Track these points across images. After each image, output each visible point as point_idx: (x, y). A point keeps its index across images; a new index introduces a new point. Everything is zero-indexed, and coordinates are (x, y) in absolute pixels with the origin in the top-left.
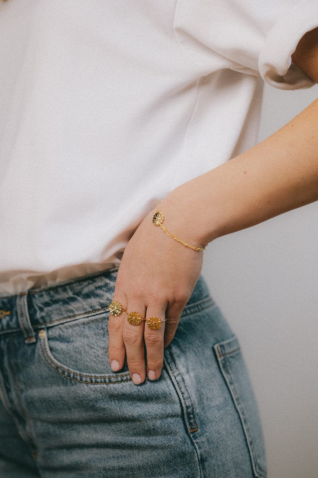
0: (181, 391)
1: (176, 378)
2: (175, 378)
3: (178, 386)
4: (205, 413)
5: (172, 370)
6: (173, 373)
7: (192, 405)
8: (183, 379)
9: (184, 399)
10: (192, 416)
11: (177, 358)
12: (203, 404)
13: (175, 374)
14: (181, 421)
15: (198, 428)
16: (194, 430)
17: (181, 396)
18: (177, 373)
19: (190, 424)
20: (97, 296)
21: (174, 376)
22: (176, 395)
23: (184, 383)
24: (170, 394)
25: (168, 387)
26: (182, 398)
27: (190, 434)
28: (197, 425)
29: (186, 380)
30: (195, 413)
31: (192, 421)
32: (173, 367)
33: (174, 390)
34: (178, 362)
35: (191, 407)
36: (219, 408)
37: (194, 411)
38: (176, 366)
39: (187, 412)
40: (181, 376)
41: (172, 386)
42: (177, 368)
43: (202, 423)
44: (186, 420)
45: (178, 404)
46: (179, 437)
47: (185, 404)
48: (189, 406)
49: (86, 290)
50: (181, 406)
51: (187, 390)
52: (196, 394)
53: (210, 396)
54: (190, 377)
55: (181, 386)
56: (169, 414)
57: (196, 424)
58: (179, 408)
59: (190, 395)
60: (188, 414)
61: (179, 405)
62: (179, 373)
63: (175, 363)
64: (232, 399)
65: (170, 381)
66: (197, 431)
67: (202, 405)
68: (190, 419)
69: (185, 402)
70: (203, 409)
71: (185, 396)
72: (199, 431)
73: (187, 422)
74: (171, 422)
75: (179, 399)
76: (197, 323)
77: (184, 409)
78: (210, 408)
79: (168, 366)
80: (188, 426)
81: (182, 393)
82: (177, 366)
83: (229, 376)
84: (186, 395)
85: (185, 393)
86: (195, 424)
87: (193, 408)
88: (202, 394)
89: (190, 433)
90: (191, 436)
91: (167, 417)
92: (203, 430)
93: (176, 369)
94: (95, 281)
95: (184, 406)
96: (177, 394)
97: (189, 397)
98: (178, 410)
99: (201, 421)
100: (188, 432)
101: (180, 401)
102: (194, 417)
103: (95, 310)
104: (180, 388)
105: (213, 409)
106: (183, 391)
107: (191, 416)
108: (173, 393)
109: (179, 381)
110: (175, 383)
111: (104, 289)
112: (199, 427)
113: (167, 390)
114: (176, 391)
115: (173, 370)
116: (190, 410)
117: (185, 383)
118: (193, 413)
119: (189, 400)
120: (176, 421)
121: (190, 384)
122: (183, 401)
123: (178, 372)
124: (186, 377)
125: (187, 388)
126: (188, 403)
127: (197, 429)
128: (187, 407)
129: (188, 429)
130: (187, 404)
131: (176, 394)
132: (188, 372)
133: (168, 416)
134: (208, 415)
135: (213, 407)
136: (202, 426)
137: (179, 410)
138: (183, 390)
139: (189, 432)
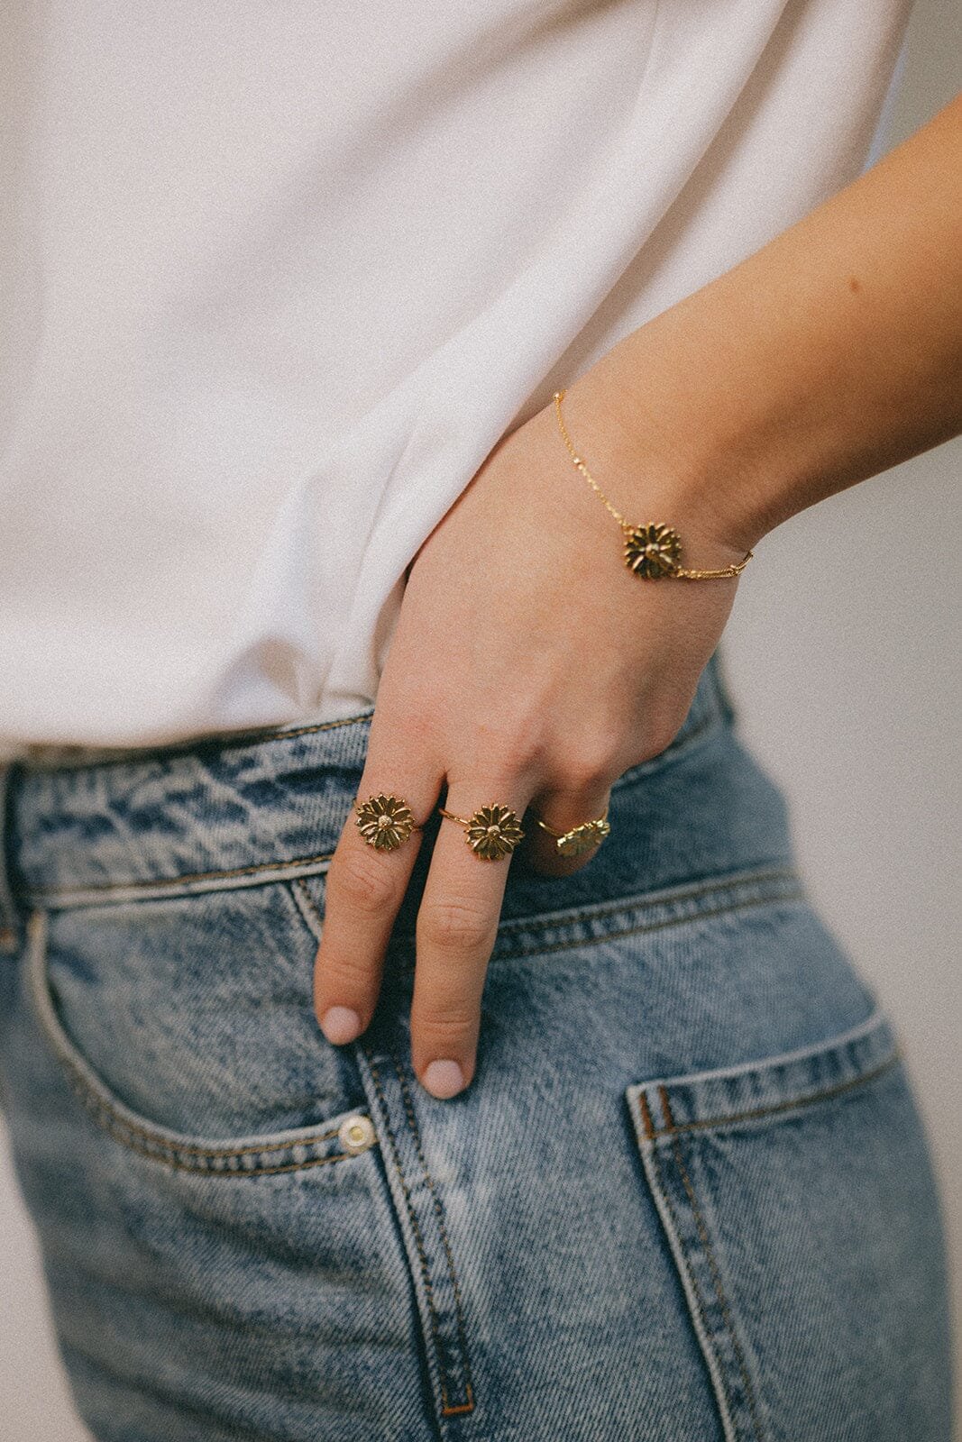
0: (420, 1251)
1: (412, 1196)
2: (408, 1197)
3: (414, 1230)
4: (521, 1350)
5: (399, 1164)
6: (402, 1176)
7: (459, 1311)
8: (439, 1203)
9: (428, 1283)
10: (457, 1351)
11: (428, 1120)
12: (518, 1311)
13: (409, 1181)
14: (410, 1366)
15: (475, 1403)
16: (457, 1409)
17: (417, 1270)
18: (420, 1177)
19: (448, 1383)
20: (170, 827)
21: (404, 1188)
22: (399, 1264)
23: (441, 1223)
24: (376, 1255)
25: (372, 1227)
26: (419, 1279)
27: (440, 1422)
28: (474, 1390)
29: (448, 1211)
30: (470, 1342)
31: (455, 1372)
32: (407, 1154)
33: (393, 1243)
34: (428, 1134)
35: (455, 1320)
36: (594, 1336)
37: (468, 1334)
38: (418, 1149)
39: (435, 1336)
40: (434, 1193)
41: (387, 1222)
42: (422, 1159)
43: (500, 1387)
44: (432, 1364)
45: (405, 1301)
46: (387, 1429)
47: (429, 1303)
48: (446, 1314)
49: (139, 800)
50: (415, 1307)
51: (447, 1250)
52: (486, 1271)
53: (559, 1282)
54: (471, 1199)
55: (423, 1231)
56: (363, 1330)
57: (472, 1384)
58: (403, 1312)
59: (458, 1271)
60: (442, 1343)
61: (406, 1304)
62: (428, 1179)
63: (417, 1139)
64: (684, 1308)
65: (384, 1206)
66: (470, 1413)
67: (513, 1318)
68: (446, 1362)
69: (429, 1294)
70: (515, 1330)
71: (432, 1273)
72: (479, 1415)
73: (434, 1373)
74: (370, 1362)
75: (411, 1279)
76: (558, 989)
77: (423, 1320)
78: (552, 1331)
79: (389, 1146)
80: (436, 1391)
81: (426, 1261)
82: (422, 1149)
83: (686, 1214)
84: (438, 1269)
85: (436, 1261)
86: (468, 1386)
87: (462, 1324)
88: (520, 1272)
89: (442, 1415)
90: (444, 1429)
91: (355, 1340)
92: (498, 1412)
93: (416, 1163)
94: (167, 771)
95: (424, 1309)
96: (406, 1258)
97: (452, 1280)
98: (398, 1321)
99: (498, 1379)
100: (434, 1412)
101: (413, 1288)
102: (467, 1360)
103: (161, 880)
104: (420, 1240)
105: (565, 1338)
106: (427, 1252)
107: (455, 1353)
108: (387, 1251)
109: (420, 1208)
110: (404, 1217)
111: (192, 804)
112: (480, 1399)
113: (367, 1237)
114: (403, 1249)
115: (405, 1162)
116: (447, 1329)
117: (446, 1221)
118: (462, 1343)
119: (449, 1290)
120: (393, 1365)
121: (464, 1228)
122: (421, 1289)
123: (424, 1176)
124: (456, 1201)
125: (451, 1242)
126: (442, 1300)
127: (471, 1406)
128: (438, 1318)
129: (435, 1400)
130: (439, 1305)
131: (399, 1259)
132: (466, 1178)
133: (358, 1339)
134: (534, 1358)
135: (563, 1328)
136: (498, 1400)
137: (404, 1322)
138: (431, 1246)
139: (439, 1412)
